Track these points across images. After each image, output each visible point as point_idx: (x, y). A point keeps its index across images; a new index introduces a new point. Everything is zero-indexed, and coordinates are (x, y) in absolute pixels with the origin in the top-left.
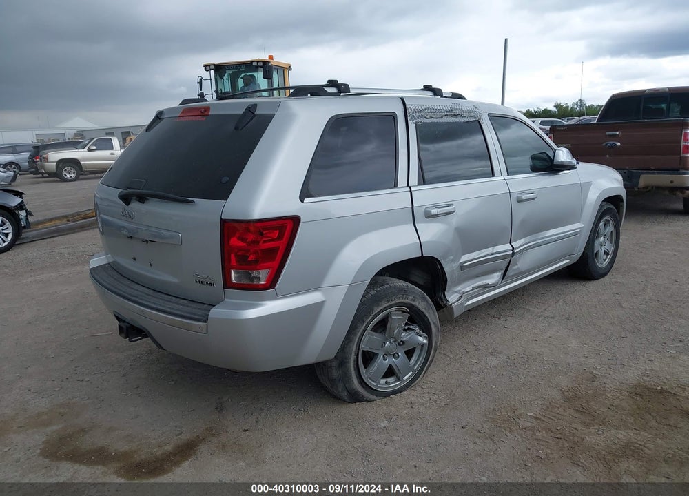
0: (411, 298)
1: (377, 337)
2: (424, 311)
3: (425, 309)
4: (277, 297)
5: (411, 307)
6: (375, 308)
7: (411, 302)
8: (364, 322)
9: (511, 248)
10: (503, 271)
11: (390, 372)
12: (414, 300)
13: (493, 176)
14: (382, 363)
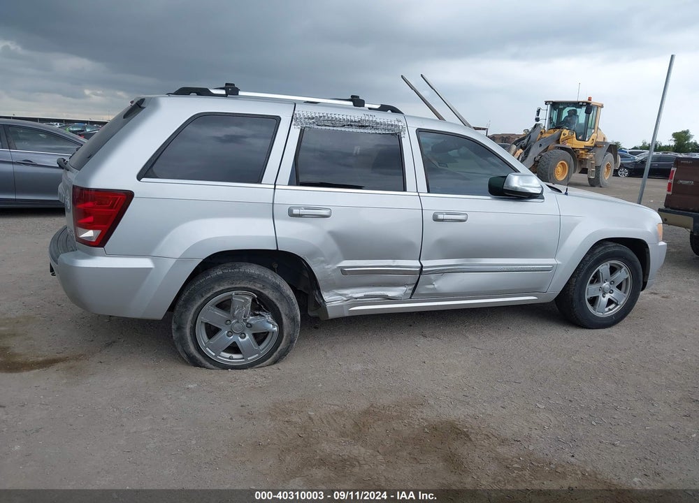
0: (259, 285)
1: (219, 313)
2: (274, 300)
3: (277, 299)
4: (107, 254)
5: (260, 294)
6: (216, 287)
7: (259, 290)
8: (203, 297)
9: (420, 265)
10: (412, 287)
11: (234, 349)
12: (263, 289)
13: (405, 190)
14: (225, 338)
